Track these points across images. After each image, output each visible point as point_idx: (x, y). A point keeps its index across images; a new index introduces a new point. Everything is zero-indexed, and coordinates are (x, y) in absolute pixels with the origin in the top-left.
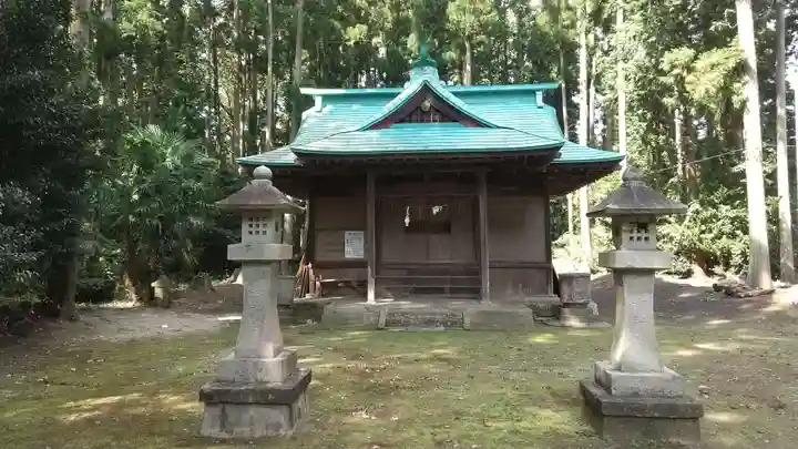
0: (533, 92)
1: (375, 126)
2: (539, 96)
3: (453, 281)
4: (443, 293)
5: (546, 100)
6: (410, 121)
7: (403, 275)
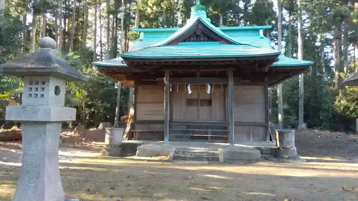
0: (258, 30)
1: (169, 44)
2: (261, 32)
3: (213, 133)
4: (207, 139)
5: (265, 35)
6: (189, 41)
7: (184, 128)
